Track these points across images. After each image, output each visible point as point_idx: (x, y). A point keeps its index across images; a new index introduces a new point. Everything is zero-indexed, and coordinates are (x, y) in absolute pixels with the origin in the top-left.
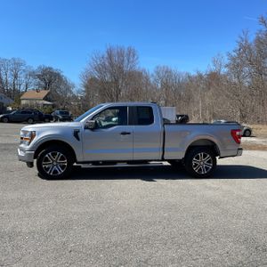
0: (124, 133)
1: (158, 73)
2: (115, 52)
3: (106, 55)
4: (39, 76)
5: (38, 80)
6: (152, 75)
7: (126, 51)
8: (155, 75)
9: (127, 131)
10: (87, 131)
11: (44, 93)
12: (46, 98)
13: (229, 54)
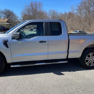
0: (42, 42)
1: (50, 12)
2: (34, 4)
3: (30, 5)
4: (4, 13)
5: (4, 15)
6: (48, 13)
7: (38, 3)
8: (49, 13)
9: (44, 40)
10: (14, 40)
11: (7, 20)
12: (7, 22)
13: (77, 5)
